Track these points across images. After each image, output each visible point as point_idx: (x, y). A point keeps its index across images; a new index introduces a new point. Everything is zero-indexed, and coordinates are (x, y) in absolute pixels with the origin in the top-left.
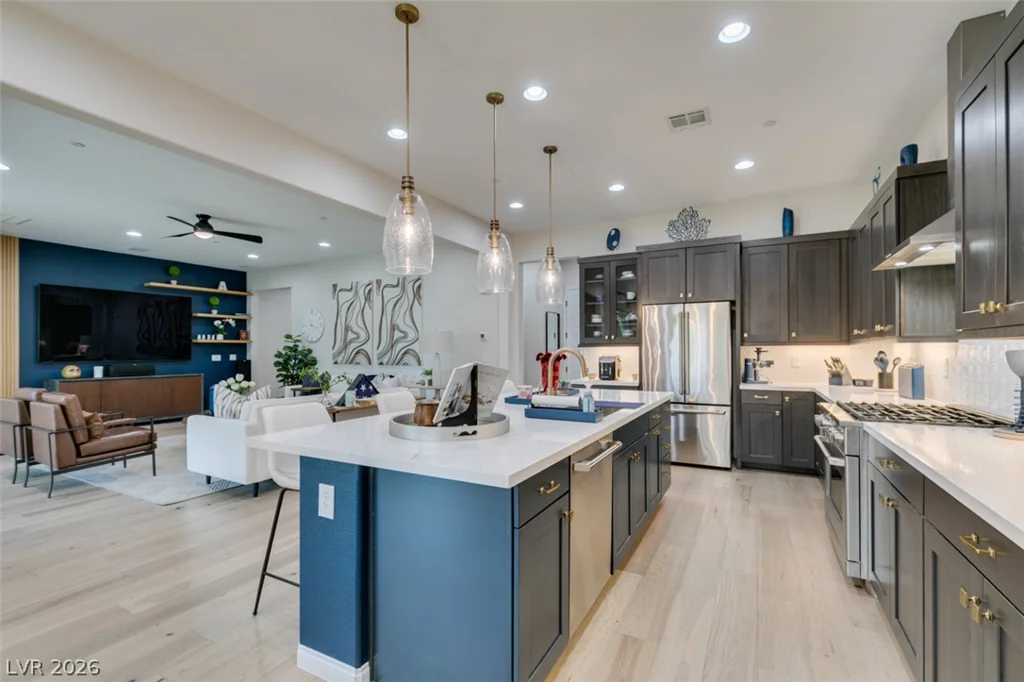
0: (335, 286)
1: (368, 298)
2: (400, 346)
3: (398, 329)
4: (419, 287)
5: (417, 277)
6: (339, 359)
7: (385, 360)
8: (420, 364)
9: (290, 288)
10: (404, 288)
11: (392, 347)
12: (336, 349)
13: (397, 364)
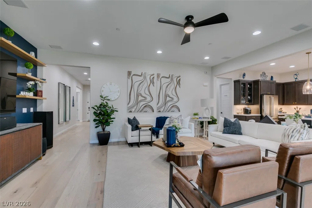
0: (129, 73)
1: (152, 82)
2: (169, 104)
3: (169, 96)
4: (180, 80)
5: (179, 76)
6: (133, 110)
7: (162, 110)
8: (179, 111)
9: (90, 68)
10: (172, 79)
11: (165, 104)
12: (130, 105)
13: (168, 112)
